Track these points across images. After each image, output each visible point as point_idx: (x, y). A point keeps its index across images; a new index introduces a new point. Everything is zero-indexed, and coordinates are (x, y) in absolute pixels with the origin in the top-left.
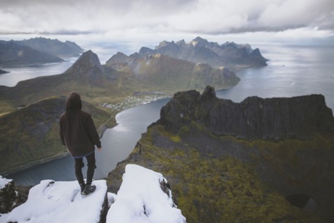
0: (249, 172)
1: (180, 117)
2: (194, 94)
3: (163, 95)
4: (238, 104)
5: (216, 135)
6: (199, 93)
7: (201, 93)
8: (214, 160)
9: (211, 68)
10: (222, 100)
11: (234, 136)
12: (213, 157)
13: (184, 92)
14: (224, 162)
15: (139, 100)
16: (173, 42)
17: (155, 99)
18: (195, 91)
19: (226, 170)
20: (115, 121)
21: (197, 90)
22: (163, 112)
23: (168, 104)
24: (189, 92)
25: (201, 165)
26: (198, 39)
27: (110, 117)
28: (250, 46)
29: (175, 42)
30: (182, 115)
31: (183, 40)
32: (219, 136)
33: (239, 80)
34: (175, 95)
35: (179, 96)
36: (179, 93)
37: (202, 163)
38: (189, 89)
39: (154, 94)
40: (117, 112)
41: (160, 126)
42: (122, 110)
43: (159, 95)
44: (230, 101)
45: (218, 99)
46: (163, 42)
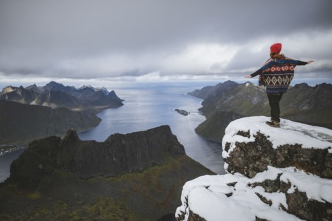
0: (121, 209)
1: (38, 168)
2: (54, 139)
3: (12, 147)
4: (102, 143)
5: (83, 179)
6: (59, 138)
7: (62, 138)
8: (84, 207)
9: (72, 112)
10: (86, 141)
11: (103, 175)
12: (83, 204)
13: (41, 140)
14: (95, 206)
16: (21, 87)
17: (1, 154)
18: (55, 137)
19: (99, 214)
21: (57, 136)
22: (13, 168)
23: (21, 156)
24: (47, 139)
25: (70, 217)
26: (53, 83)
28: (106, 89)
29: (24, 87)
30: (41, 166)
31: (35, 85)
32: (87, 179)
33: (101, 120)
34: (30, 144)
35: (35, 145)
36: (35, 142)
37: (71, 215)
38: (48, 136)
41: (10, 186)
44: (94, 142)
45: (82, 142)
46: (8, 87)
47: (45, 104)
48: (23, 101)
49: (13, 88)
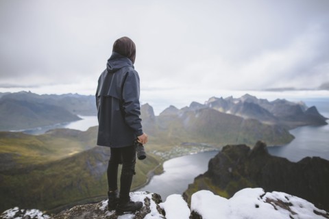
1: (228, 171)
2: (244, 148)
3: (209, 147)
6: (249, 148)
7: (251, 149)
9: (260, 124)
10: (275, 157)
13: (233, 146)
15: (186, 150)
16: (222, 98)
17: (202, 151)
18: (245, 146)
20: (162, 169)
21: (248, 145)
22: (211, 165)
23: (216, 156)
24: (238, 146)
26: (247, 95)
27: (158, 164)
29: (224, 98)
30: (230, 170)
31: (232, 97)
34: (224, 148)
35: (228, 149)
36: (228, 146)
38: (238, 143)
39: (201, 145)
40: (166, 160)
41: (207, 178)
42: (170, 158)
43: (206, 147)
44: (285, 160)
45: (270, 157)
46: (212, 98)
47: (237, 114)
48: (220, 110)
49: (216, 98)
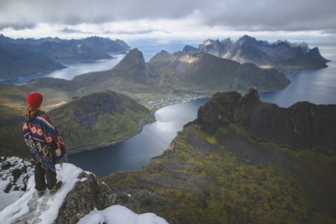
0: (292, 185)
1: (217, 118)
2: (235, 96)
3: (202, 94)
4: (284, 109)
5: (256, 140)
6: (240, 95)
7: (243, 95)
8: (251, 166)
9: (258, 69)
10: (266, 103)
11: (277, 143)
12: (250, 164)
13: (224, 93)
14: (263, 170)
15: (178, 98)
16: (218, 40)
17: (195, 98)
18: (236, 93)
19: (265, 179)
20: (154, 118)
21: (239, 92)
22: (200, 113)
23: (206, 104)
24: (229, 93)
25: (237, 170)
26: (246, 37)
27: (149, 113)
28: (307, 45)
29: (220, 41)
30: (220, 117)
31: (229, 39)
32: (260, 141)
33: (290, 82)
34: (215, 95)
35: (219, 97)
36: (219, 94)
37: (238, 168)
38: (232, 90)
39: (194, 93)
40: (157, 109)
41: (196, 126)
42: (162, 107)
43: (199, 94)
44: (275, 106)
45: (261, 103)
46: (207, 40)
47: (234, 59)
48: (216, 54)
49: (211, 41)
